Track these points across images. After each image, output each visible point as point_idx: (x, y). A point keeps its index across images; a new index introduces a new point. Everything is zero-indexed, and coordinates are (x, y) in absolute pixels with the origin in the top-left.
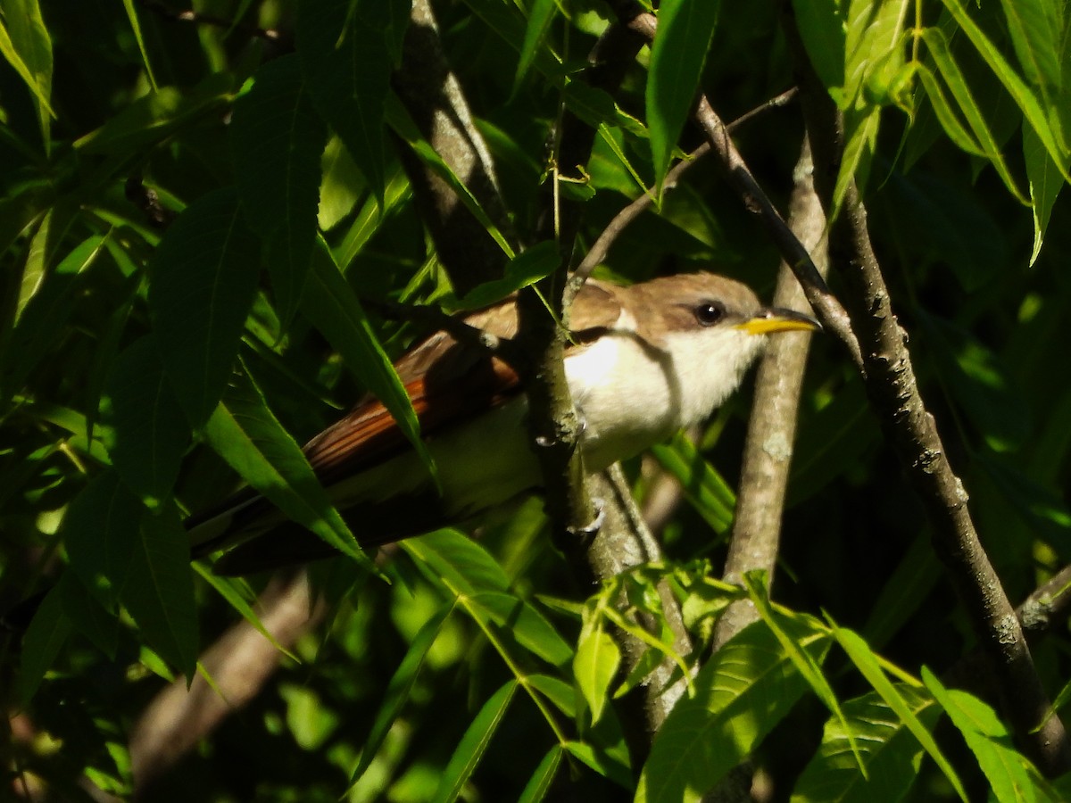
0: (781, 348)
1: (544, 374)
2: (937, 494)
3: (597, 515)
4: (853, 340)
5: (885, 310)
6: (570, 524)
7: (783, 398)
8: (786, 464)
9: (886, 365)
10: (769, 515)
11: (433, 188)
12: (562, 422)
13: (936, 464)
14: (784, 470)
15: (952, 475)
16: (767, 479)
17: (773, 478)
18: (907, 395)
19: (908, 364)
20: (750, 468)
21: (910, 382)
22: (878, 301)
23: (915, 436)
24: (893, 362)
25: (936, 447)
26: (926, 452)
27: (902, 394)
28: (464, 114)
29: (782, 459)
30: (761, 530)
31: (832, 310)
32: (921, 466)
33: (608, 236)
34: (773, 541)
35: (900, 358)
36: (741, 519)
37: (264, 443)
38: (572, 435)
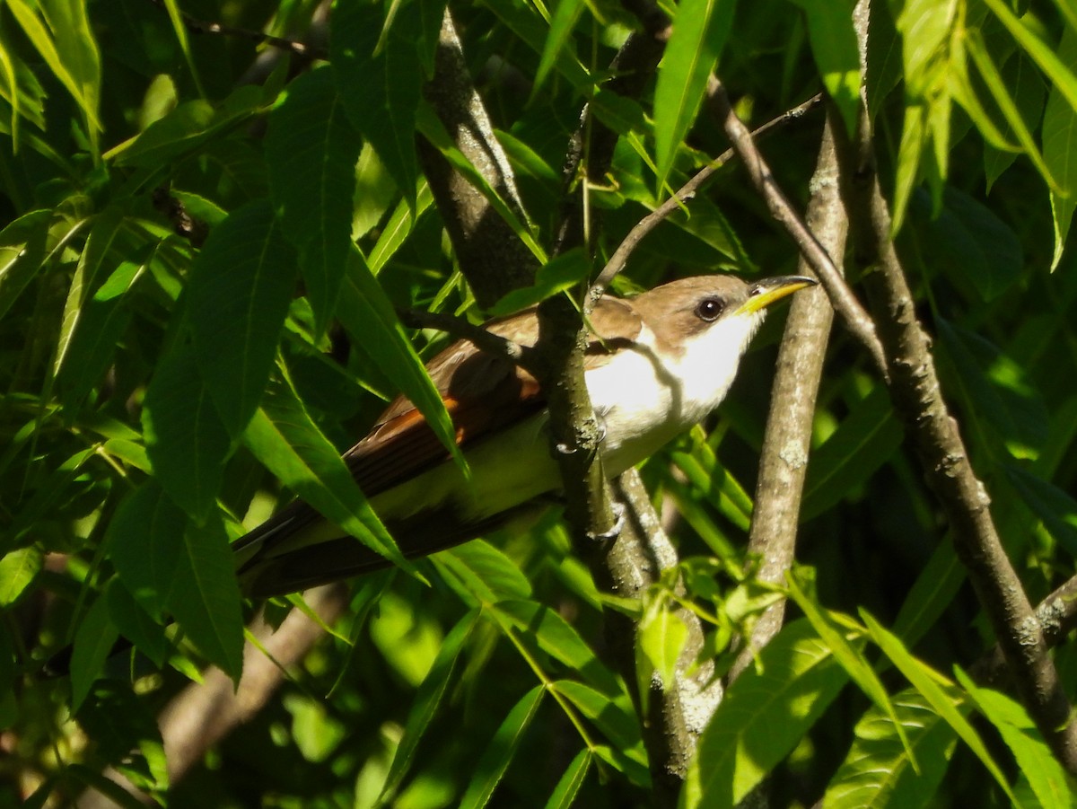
0: (798, 357)
1: (565, 381)
2: (959, 498)
3: (616, 521)
4: (877, 346)
5: (909, 317)
6: (590, 530)
7: (799, 405)
8: (802, 471)
9: (908, 370)
10: (786, 521)
11: (455, 199)
12: (582, 430)
13: (958, 467)
14: (800, 477)
15: (974, 479)
16: (783, 486)
17: (789, 485)
18: (930, 400)
19: (931, 370)
20: (766, 475)
21: (932, 387)
22: (901, 308)
23: (937, 440)
24: (916, 367)
25: (958, 451)
26: (949, 456)
27: (925, 399)
28: (485, 125)
29: (799, 466)
30: (778, 536)
31: (855, 316)
32: (943, 470)
33: (628, 245)
34: (789, 548)
35: (923, 363)
36: (757, 526)
37: (303, 450)
38: (592, 442)
